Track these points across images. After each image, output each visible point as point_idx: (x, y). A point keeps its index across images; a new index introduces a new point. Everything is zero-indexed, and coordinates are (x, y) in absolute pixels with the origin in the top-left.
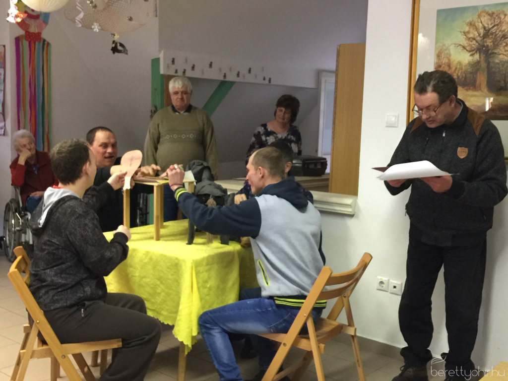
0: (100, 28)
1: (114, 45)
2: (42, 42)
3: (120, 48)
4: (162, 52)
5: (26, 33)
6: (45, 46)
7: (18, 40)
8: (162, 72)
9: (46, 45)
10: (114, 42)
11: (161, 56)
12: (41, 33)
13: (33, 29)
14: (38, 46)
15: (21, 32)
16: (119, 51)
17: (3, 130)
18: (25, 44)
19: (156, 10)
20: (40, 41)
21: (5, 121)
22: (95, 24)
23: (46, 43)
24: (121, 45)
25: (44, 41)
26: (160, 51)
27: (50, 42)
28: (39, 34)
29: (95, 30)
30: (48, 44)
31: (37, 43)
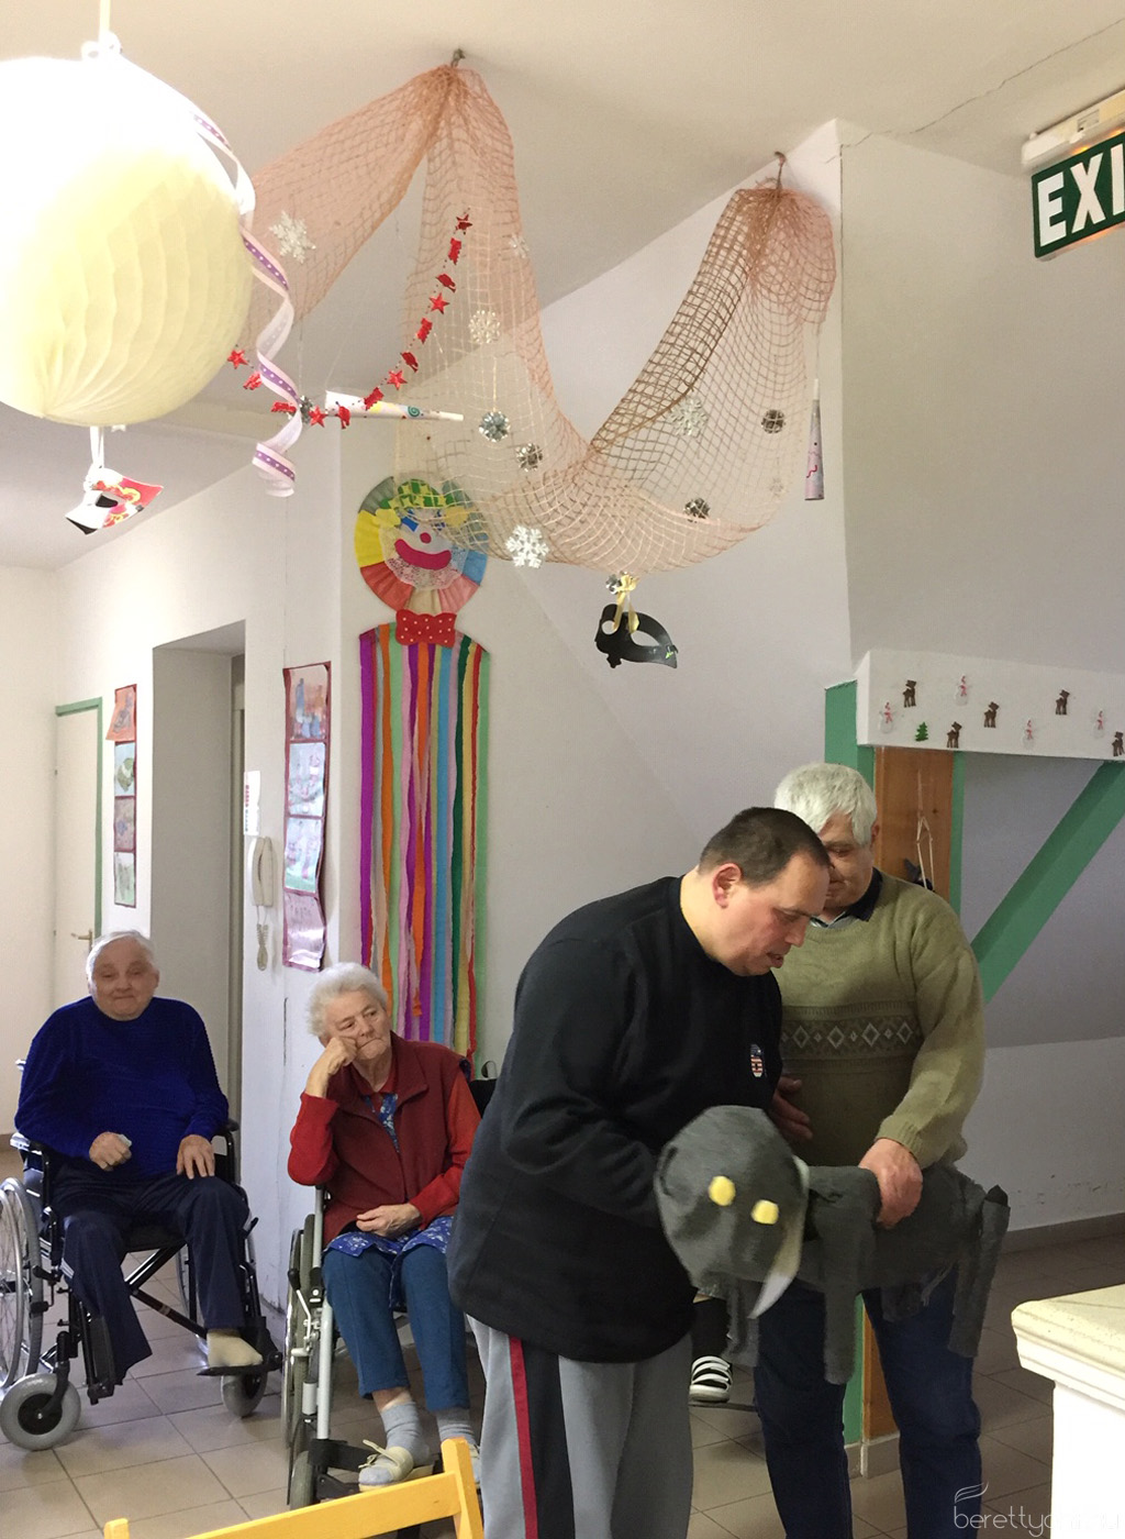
0: (544, 549)
1: (610, 628)
2: (457, 646)
3: (640, 638)
4: (867, 657)
5: (399, 616)
6: (470, 661)
7: (368, 641)
8: (863, 739)
9: (472, 657)
10: (610, 612)
11: (862, 674)
12: (454, 616)
13: (426, 603)
14: (445, 659)
15: (382, 614)
16: (640, 655)
17: (319, 955)
18: (398, 654)
19: (819, 469)
20: (450, 645)
21: (325, 924)
22: (521, 530)
23: (472, 649)
24: (648, 624)
25: (467, 641)
26: (856, 656)
27: (484, 645)
28: (448, 618)
29: (519, 561)
30: (480, 649)
31: (439, 650)
